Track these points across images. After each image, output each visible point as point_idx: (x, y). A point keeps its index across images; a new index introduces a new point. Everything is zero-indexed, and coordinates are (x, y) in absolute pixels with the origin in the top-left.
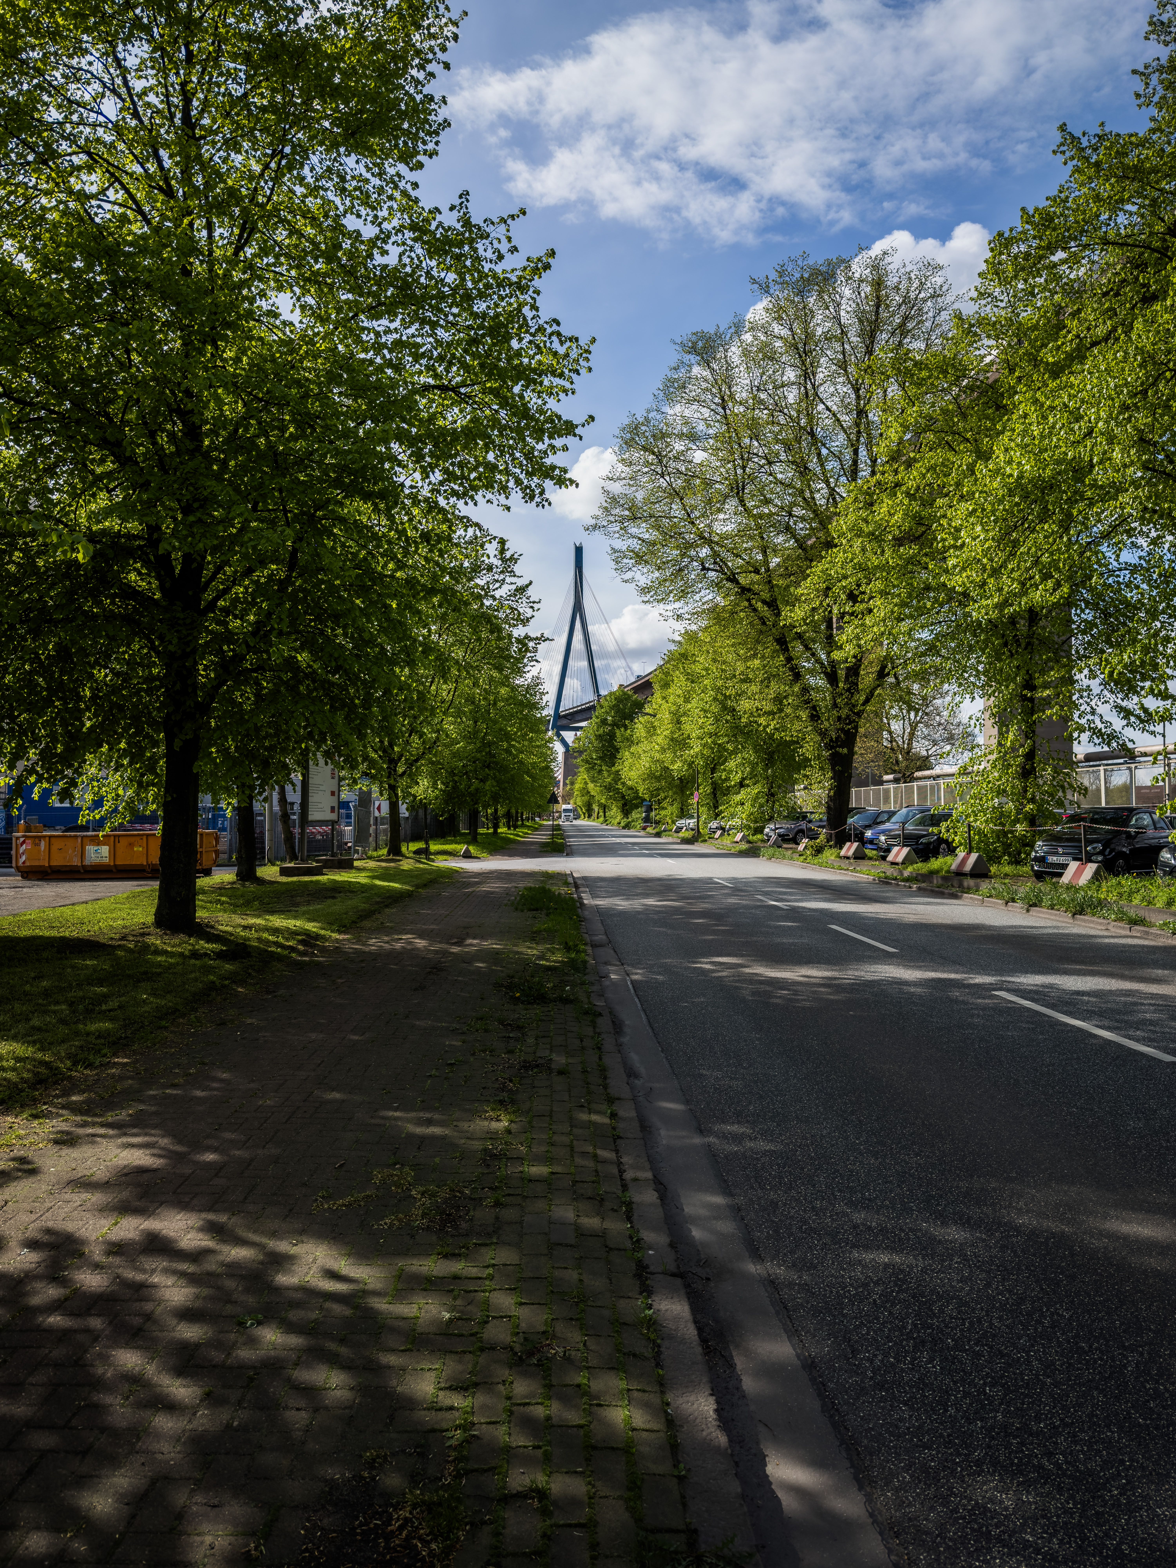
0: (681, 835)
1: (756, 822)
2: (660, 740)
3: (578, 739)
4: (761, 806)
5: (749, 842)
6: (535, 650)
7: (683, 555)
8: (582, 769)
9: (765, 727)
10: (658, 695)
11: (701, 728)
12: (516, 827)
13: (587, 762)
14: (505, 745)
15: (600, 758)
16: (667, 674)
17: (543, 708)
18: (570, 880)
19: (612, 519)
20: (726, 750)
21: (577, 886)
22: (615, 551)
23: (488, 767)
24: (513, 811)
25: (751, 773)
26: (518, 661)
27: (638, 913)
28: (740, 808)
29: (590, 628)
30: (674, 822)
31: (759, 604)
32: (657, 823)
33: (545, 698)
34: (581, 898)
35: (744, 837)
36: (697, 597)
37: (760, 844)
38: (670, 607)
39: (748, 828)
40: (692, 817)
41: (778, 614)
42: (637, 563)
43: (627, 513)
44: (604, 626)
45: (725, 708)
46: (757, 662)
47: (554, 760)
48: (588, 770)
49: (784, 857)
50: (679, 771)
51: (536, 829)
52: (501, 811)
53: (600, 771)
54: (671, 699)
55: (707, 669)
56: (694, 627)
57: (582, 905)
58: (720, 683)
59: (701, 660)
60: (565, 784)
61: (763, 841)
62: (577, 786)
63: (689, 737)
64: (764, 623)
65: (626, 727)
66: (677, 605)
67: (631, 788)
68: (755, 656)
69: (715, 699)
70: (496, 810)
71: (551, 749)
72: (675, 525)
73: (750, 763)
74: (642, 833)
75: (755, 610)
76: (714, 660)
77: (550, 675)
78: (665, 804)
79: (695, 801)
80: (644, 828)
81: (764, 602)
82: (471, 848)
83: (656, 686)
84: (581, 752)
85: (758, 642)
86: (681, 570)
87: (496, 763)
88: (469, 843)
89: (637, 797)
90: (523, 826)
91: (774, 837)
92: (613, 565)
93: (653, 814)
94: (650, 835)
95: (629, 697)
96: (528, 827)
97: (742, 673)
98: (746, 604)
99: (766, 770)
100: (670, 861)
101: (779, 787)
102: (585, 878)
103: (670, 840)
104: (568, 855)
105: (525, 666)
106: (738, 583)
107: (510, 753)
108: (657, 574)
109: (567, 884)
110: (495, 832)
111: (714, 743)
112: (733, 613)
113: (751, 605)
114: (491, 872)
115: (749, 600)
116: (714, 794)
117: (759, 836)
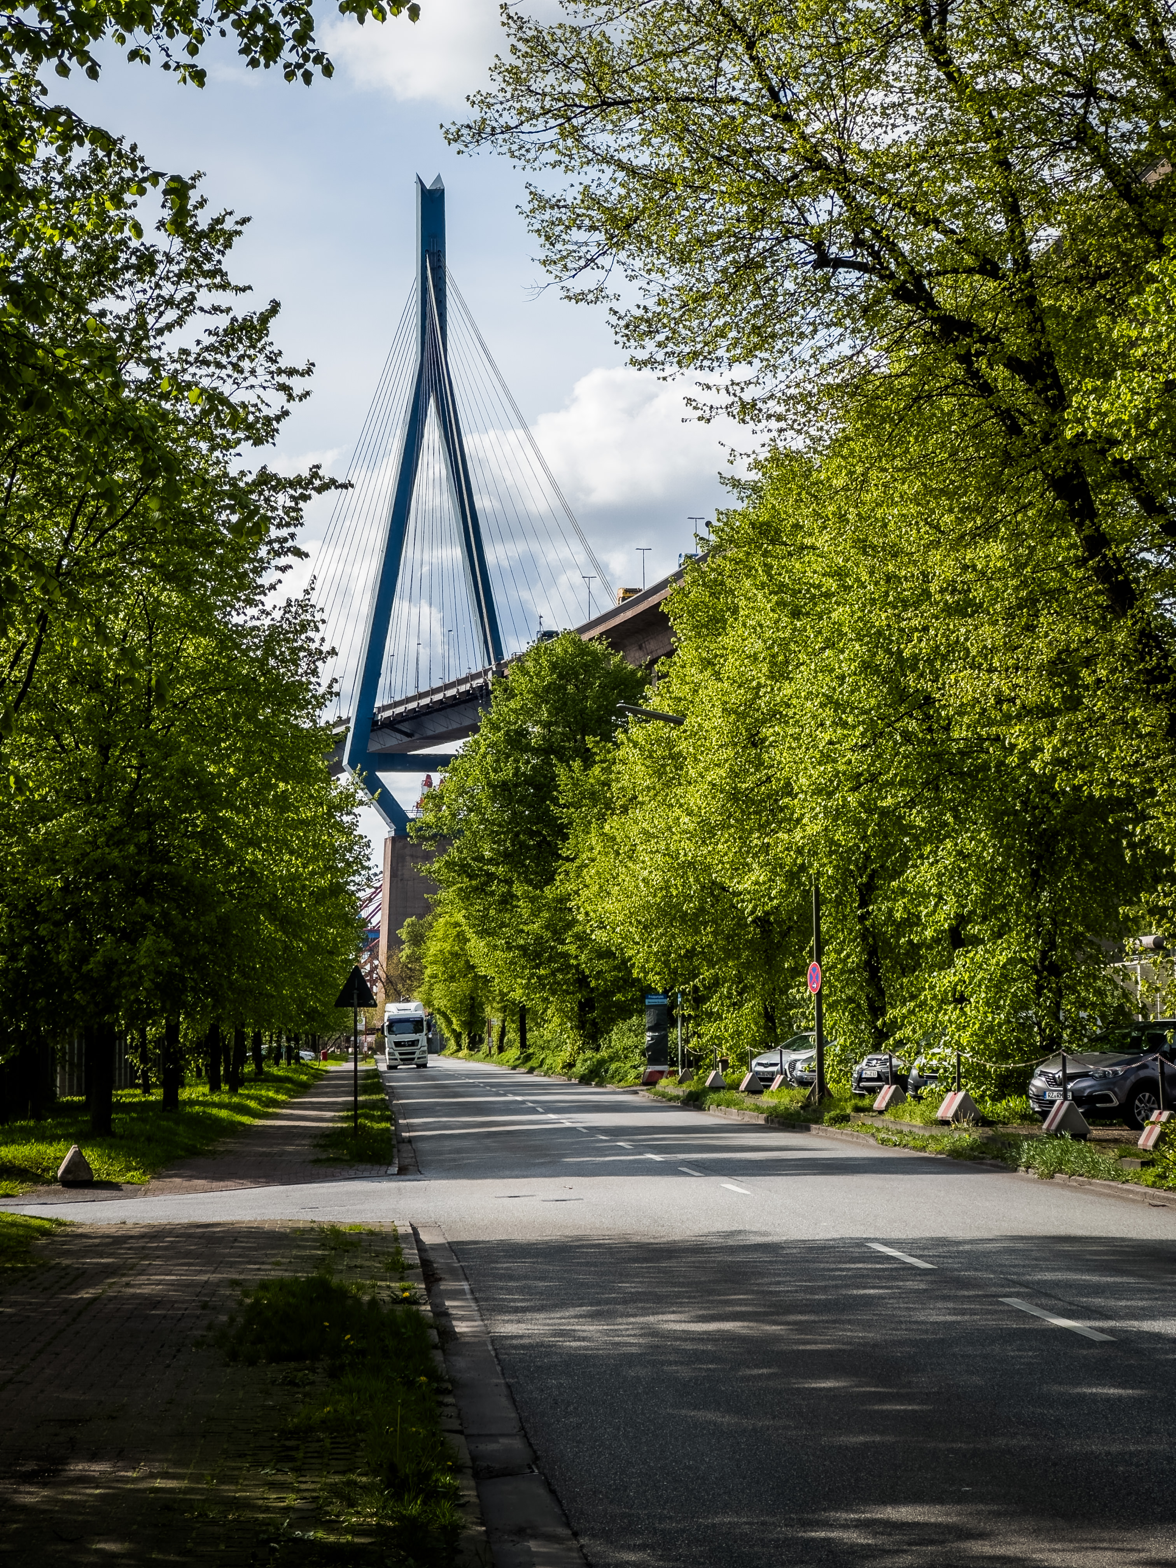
0: (767, 1100)
1: (1003, 1055)
2: (695, 797)
3: (433, 799)
4: (1020, 1005)
5: (982, 1121)
6: (294, 518)
7: (757, 219)
8: (446, 894)
9: (1026, 757)
10: (686, 653)
11: (826, 758)
12: (236, 1082)
13: (464, 869)
14: (200, 819)
15: (507, 857)
16: (717, 588)
17: (320, 703)
18: (411, 1255)
19: (532, 103)
20: (905, 830)
21: (430, 1276)
22: (541, 203)
23: (146, 891)
24: (227, 1032)
25: (984, 901)
26: (239, 553)
27: (629, 1360)
28: (951, 1013)
29: (471, 443)
30: (744, 1059)
31: (1000, 372)
32: (693, 1061)
33: (326, 670)
34: (442, 1314)
35: (965, 1106)
36: (803, 349)
37: (1016, 1128)
38: (721, 377)
39: (979, 1075)
40: (800, 1043)
41: (1059, 403)
42: (614, 243)
43: (578, 86)
44: (515, 436)
45: (900, 695)
46: (997, 549)
47: (359, 864)
48: (466, 896)
49: (1094, 1171)
50: (756, 896)
51: (303, 1088)
52: (187, 1033)
53: (507, 901)
54: (730, 666)
55: (840, 574)
56: (798, 443)
57: (448, 1335)
58: (881, 618)
59: (822, 541)
60: (394, 942)
61: (1026, 1117)
62: (433, 948)
63: (788, 790)
64: (1014, 430)
65: (588, 760)
66: (742, 372)
67: (605, 953)
68: (988, 532)
69: (868, 667)
70: (173, 1030)
71: (347, 830)
72: (730, 125)
73: (980, 868)
74: (643, 1097)
75: (986, 389)
76: (863, 546)
77: (344, 592)
78: (713, 1005)
79: (810, 992)
80: (650, 1081)
81: (1013, 364)
82: (91, 1155)
83: (681, 628)
84: (442, 840)
85: (997, 487)
86: (751, 265)
87: (173, 880)
88: (82, 1138)
89: (628, 982)
90: (261, 1077)
91: (1060, 1107)
92: (536, 247)
93: (677, 1034)
94: (670, 1103)
95: (597, 660)
96: (278, 1082)
97: (951, 587)
98: (956, 369)
99: (1031, 892)
100: (731, 1186)
101: (1076, 942)
102: (456, 1249)
103: (733, 1117)
104: (403, 1172)
105: (261, 568)
106: (931, 303)
107: (218, 847)
108: (676, 277)
109: (399, 1269)
110: (171, 1098)
111: (868, 806)
112: (918, 398)
113: (974, 374)
114: (157, 1234)
115: (965, 359)
116: (871, 969)
117: (1015, 1103)
